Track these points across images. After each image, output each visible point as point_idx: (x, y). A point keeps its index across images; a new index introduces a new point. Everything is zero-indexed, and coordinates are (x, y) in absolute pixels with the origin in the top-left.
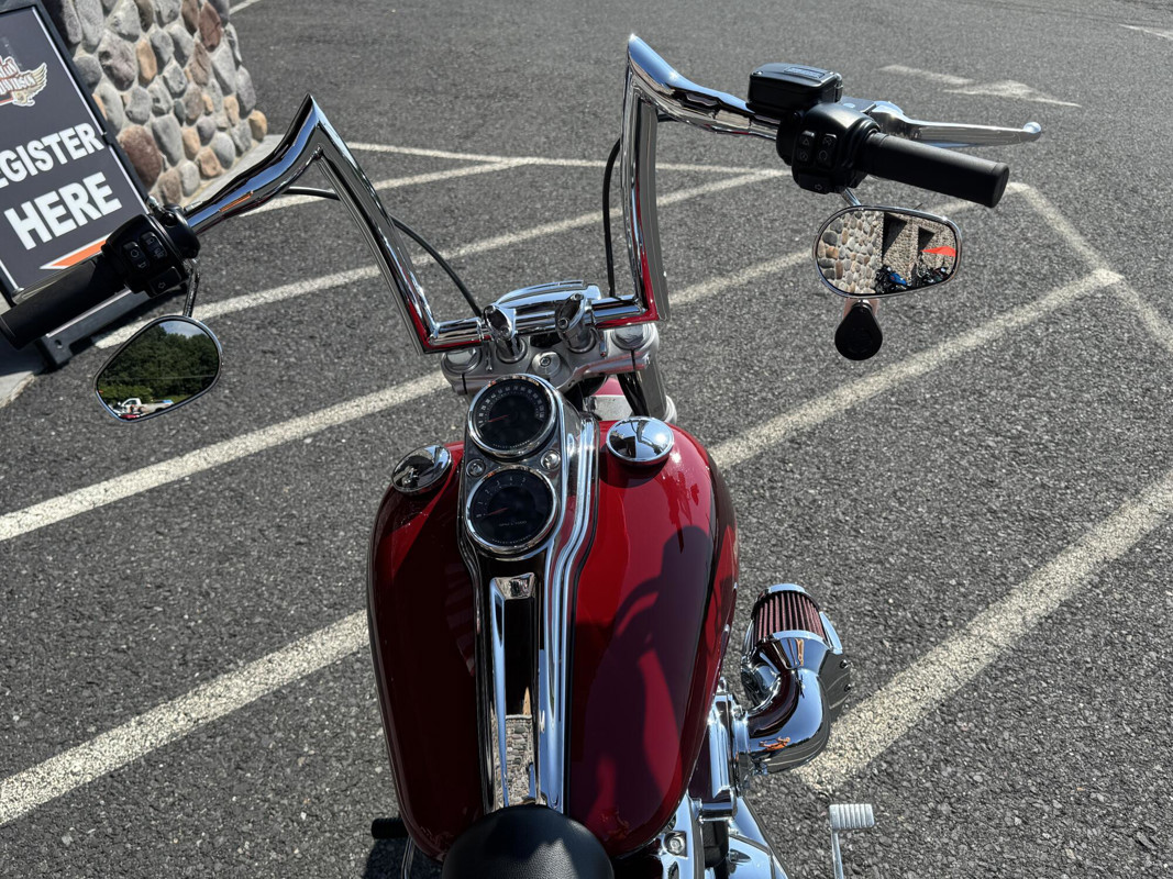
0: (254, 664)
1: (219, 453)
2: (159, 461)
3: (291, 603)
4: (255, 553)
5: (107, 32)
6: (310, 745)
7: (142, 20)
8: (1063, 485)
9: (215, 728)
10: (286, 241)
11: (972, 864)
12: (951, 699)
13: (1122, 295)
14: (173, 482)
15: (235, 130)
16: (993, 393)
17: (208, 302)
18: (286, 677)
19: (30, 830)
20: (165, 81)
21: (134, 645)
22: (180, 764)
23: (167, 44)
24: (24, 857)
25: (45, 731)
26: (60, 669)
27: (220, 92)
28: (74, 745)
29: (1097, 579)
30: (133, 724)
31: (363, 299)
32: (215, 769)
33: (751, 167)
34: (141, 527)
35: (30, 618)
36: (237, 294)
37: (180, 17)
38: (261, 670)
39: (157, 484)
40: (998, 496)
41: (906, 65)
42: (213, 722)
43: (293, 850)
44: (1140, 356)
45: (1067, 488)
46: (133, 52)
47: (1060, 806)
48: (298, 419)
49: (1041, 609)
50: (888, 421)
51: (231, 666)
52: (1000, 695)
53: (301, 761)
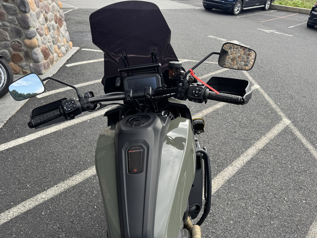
0: (81, 173)
3: (88, 159)
5: (38, 24)
6: (95, 191)
7: (46, 21)
8: (250, 133)
9: (74, 187)
10: (79, 73)
11: (235, 214)
12: (230, 179)
13: (260, 91)
14: (59, 131)
15: (65, 46)
16: (235, 112)
18: (89, 176)
19: (34, 211)
20: (50, 34)
21: (53, 169)
22: (67, 196)
23: (51, 26)
24: (33, 217)
25: (35, 188)
26: (37, 174)
27: (62, 37)
28: (42, 192)
29: (258, 153)
30: (55, 187)
31: (98, 87)
32: (75, 197)
33: (182, 59)
34: (52, 141)
35: (29, 162)
37: (54, 20)
38: (83, 174)
39: (55, 131)
40: (237, 135)
41: (212, 36)
42: (73, 186)
43: (94, 214)
44: (264, 104)
45: (251, 133)
46: (44, 28)
47: (252, 202)
48: (86, 116)
49: (247, 160)
50: (214, 118)
51: (76, 173)
52: (239, 178)
53: (94, 195)
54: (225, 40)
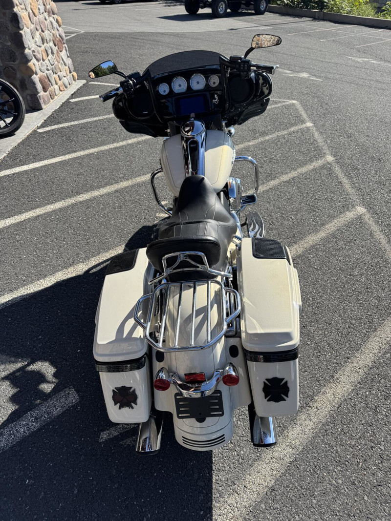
0: (88, 193)
1: (74, 155)
2: (59, 156)
4: (85, 174)
5: (34, 44)
6: (102, 206)
7: (42, 41)
10: (86, 108)
14: (64, 160)
15: (68, 77)
16: (269, 149)
17: (66, 122)
18: (96, 195)
19: (45, 216)
20: (49, 60)
21: (60, 189)
23: (49, 49)
25: (44, 201)
26: (45, 192)
27: (63, 65)
28: (51, 204)
29: (279, 184)
30: (63, 201)
32: (82, 208)
34: (58, 168)
35: (36, 184)
36: (74, 121)
37: (52, 41)
38: (90, 194)
39: (60, 161)
42: (80, 201)
45: (280, 168)
46: (41, 51)
48: (93, 149)
51: (83, 193)
53: (100, 208)
54: (289, 72)
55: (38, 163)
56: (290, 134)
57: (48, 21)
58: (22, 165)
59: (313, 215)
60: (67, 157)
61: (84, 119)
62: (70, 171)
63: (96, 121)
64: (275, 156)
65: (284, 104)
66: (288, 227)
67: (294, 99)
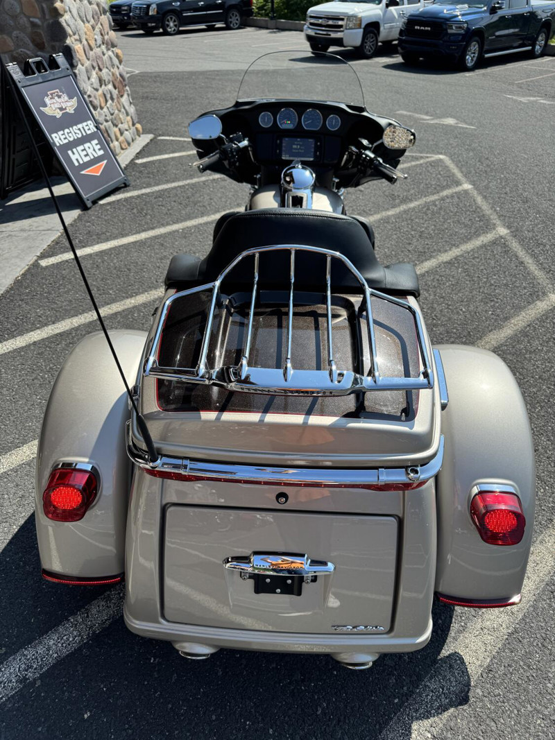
5: (90, 87)
7: (100, 83)
10: (158, 171)
13: (471, 192)
15: (131, 131)
19: (124, 313)
20: (108, 108)
21: (140, 278)
23: (108, 93)
24: (124, 318)
25: (120, 294)
26: (120, 282)
27: (125, 114)
28: (131, 298)
29: (438, 266)
34: (132, 251)
35: (106, 271)
37: (111, 82)
39: (133, 241)
40: (412, 247)
44: (471, 210)
45: (435, 245)
46: (98, 96)
48: (176, 225)
54: (428, 118)
55: (104, 244)
56: (443, 199)
57: (106, 55)
58: (84, 247)
59: (491, 306)
60: (143, 236)
61: (158, 184)
62: (149, 254)
63: (175, 188)
64: (426, 229)
65: (427, 160)
66: (459, 323)
67: (441, 153)
